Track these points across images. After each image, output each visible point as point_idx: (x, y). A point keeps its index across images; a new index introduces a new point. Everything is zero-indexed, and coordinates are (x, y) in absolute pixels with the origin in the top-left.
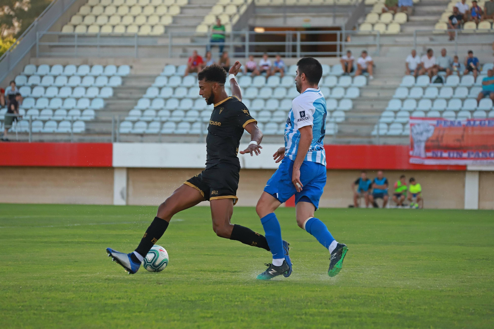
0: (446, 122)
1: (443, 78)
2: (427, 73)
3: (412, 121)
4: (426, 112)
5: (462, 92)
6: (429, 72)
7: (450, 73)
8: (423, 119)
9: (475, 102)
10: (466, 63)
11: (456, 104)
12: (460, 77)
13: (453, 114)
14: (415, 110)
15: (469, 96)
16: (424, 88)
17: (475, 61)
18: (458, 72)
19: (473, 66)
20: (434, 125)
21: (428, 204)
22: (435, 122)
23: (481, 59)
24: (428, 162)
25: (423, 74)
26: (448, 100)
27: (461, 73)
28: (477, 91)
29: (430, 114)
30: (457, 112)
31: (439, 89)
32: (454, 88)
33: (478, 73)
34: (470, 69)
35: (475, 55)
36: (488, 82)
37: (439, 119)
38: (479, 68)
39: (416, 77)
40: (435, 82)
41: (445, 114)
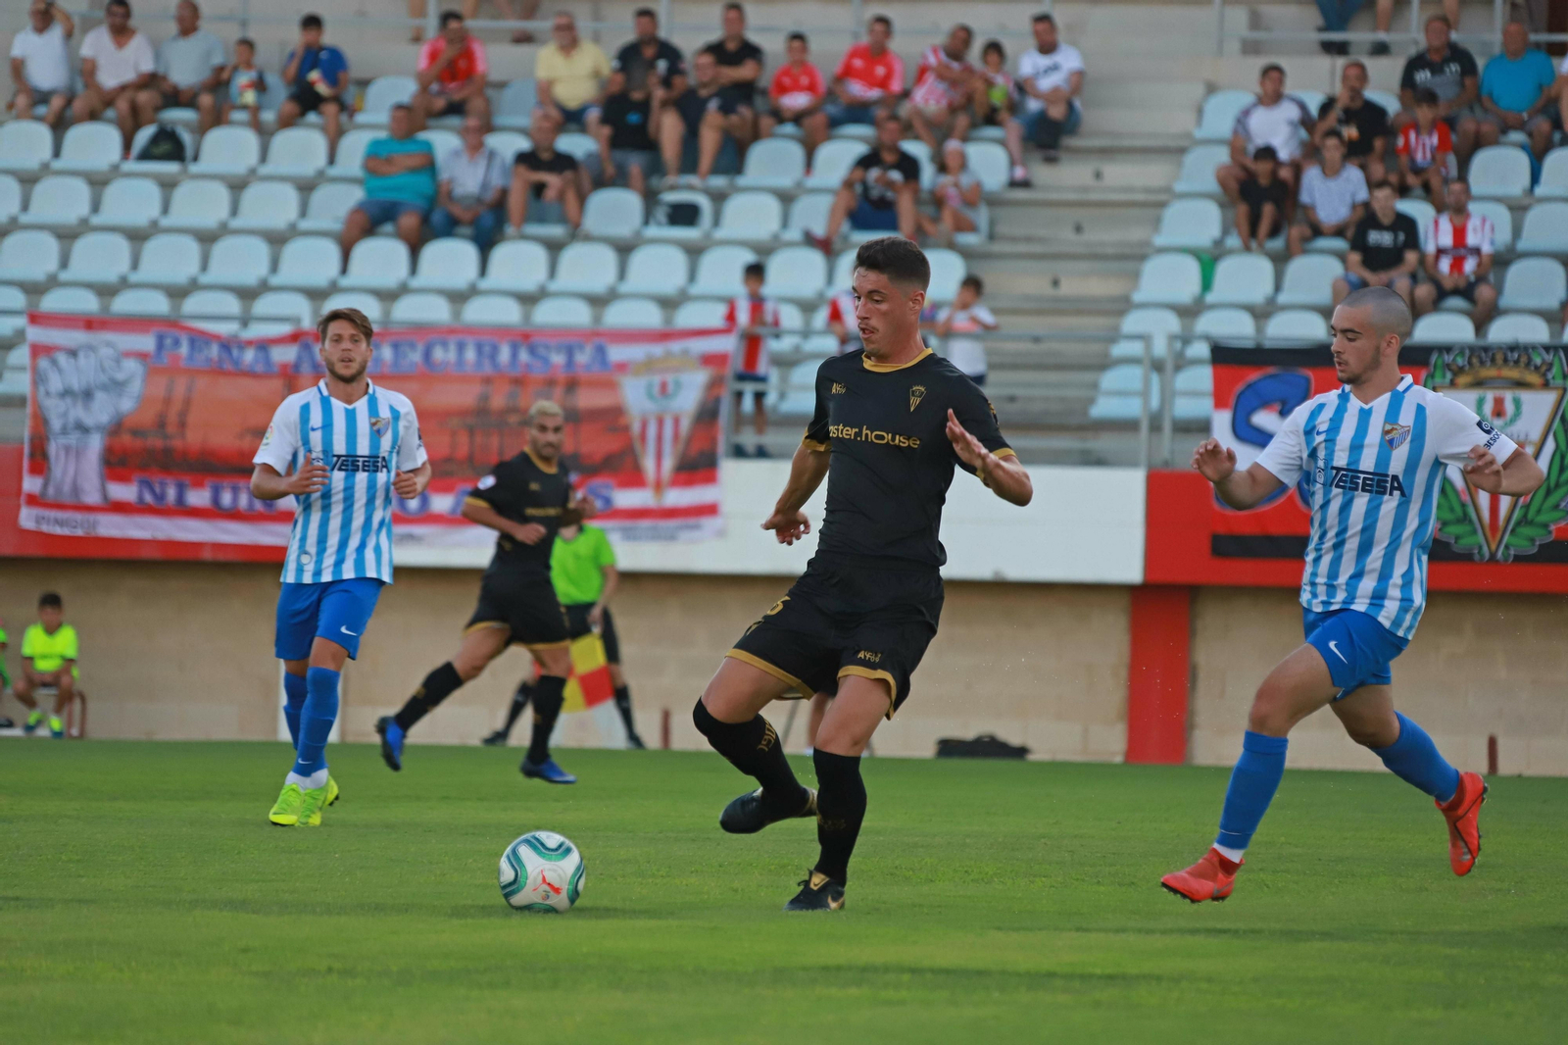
0: (200, 339)
1: (187, 138)
2: (110, 113)
3: (35, 334)
4: (106, 291)
5: (273, 206)
6: (123, 104)
7: (217, 118)
8: (90, 323)
9: (331, 251)
10: (293, 69)
11: (242, 261)
12: (265, 133)
13: (232, 305)
14: (52, 283)
15: (305, 225)
16: (98, 182)
17: (334, 64)
18: (255, 110)
19: (322, 88)
20: (142, 356)
21: (106, 719)
22: (146, 342)
23: (358, 57)
24: (112, 527)
25: (93, 116)
26: (207, 239)
27: (268, 116)
28: (339, 202)
29: (125, 304)
30: (247, 294)
31: (168, 185)
32: (237, 186)
33: (344, 118)
34: (306, 100)
35: (329, 37)
36: (389, 161)
37: (166, 326)
38: (350, 95)
39: (60, 125)
40: (146, 155)
41: (192, 305)
